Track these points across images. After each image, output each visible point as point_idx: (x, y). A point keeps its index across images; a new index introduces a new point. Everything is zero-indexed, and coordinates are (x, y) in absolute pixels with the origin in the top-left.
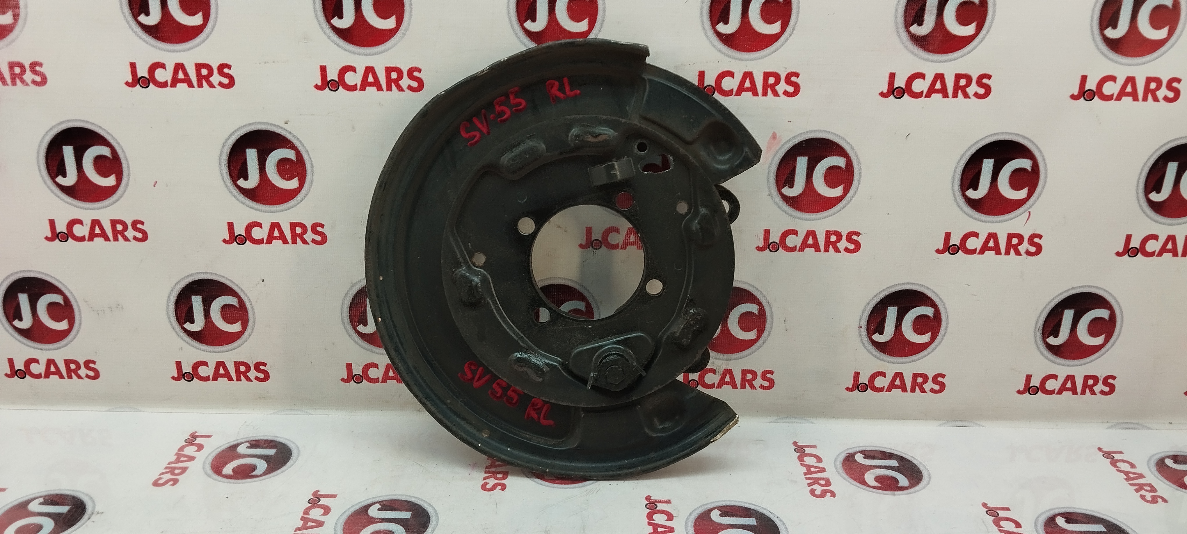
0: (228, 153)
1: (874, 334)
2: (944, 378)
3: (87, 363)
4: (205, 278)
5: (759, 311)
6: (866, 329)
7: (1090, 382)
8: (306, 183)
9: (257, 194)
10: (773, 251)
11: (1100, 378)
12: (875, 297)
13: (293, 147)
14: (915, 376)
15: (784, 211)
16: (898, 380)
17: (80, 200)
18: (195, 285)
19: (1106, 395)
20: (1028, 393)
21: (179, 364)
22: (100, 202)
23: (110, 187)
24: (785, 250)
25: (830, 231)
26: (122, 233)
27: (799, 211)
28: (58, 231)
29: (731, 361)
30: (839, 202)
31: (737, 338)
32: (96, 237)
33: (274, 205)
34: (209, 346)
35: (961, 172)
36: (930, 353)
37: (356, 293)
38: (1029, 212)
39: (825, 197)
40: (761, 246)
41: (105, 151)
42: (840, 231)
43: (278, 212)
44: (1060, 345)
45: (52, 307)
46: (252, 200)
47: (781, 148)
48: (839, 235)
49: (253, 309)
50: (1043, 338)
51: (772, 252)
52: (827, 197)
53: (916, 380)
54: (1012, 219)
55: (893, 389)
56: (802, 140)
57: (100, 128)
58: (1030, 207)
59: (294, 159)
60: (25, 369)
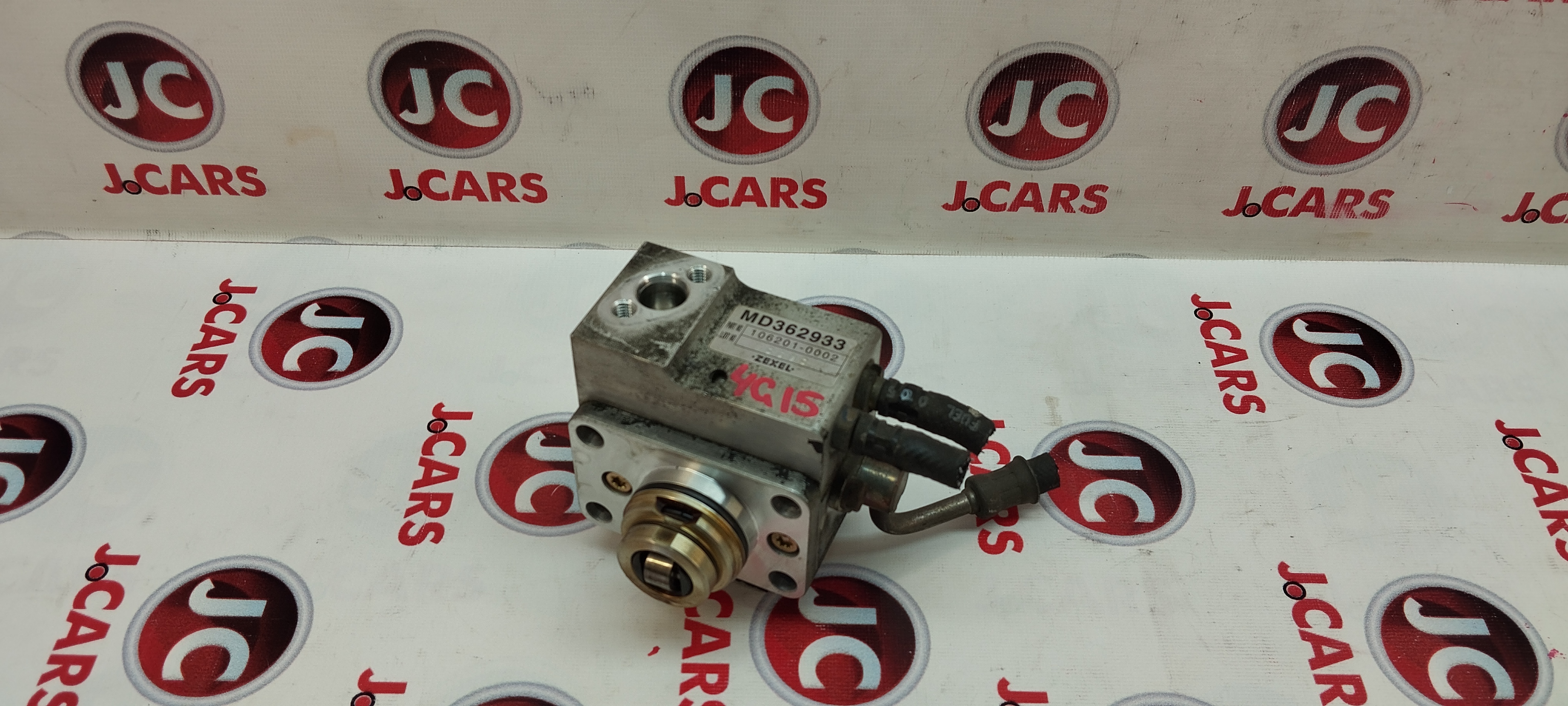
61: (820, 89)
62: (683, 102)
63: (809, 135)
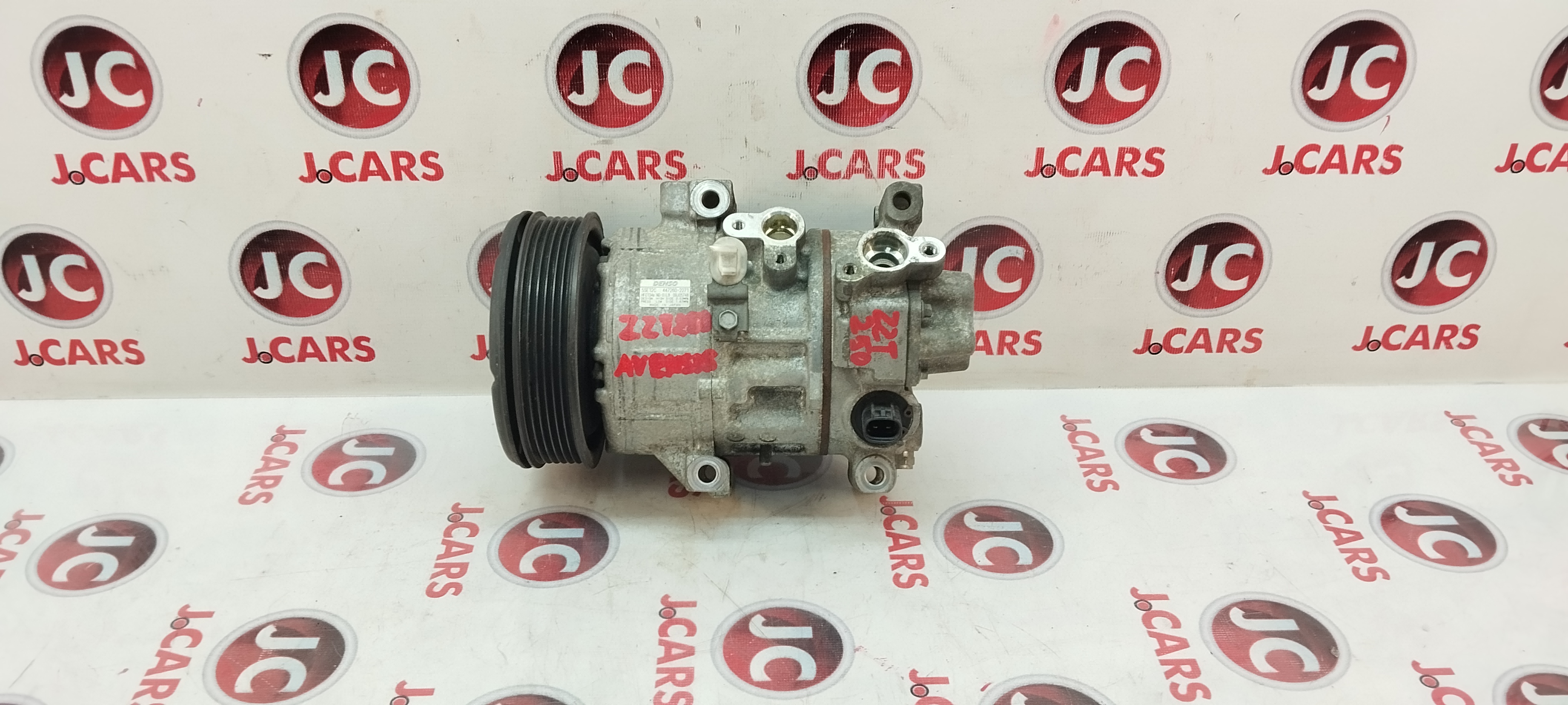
0: (299, 58)
1: (1175, 280)
2: (1260, 333)
3: (126, 344)
4: (279, 229)
5: (1026, 255)
6: (1164, 274)
7: (1447, 333)
8: (410, 97)
9: (343, 113)
10: (1048, 176)
11: (1459, 328)
12: (1178, 233)
13: (389, 47)
14: (1224, 332)
15: (1064, 122)
16: (1202, 337)
17: (96, 127)
18: (266, 238)
19: (1465, 349)
20: (1366, 349)
21: (251, 342)
22: (125, 129)
23: (137, 108)
24: (1063, 175)
25: (1125, 148)
26: (159, 170)
27: (1084, 121)
28: (69, 170)
29: (986, 320)
30: (1139, 109)
31: (995, 292)
32: (124, 176)
33: (367, 128)
34: (290, 318)
35: (1305, 65)
36: (1245, 303)
37: (487, 245)
38: (1389, 117)
39: (1120, 102)
40: (1031, 170)
41: (125, 58)
42: (1138, 148)
43: (374, 137)
44: (1413, 288)
45: (71, 272)
46: (337, 122)
47: (1064, 36)
48: (1136, 154)
49: (347, 268)
50: (1392, 279)
51: (1046, 177)
52: (1123, 103)
53: (1225, 337)
54: (1366, 126)
55: (1195, 350)
56: (1092, 25)
57: (116, 25)
58: (1391, 109)
59: (392, 64)
60: (42, 353)
61: (347, 261)
62: (241, 275)
63: (348, 299)
